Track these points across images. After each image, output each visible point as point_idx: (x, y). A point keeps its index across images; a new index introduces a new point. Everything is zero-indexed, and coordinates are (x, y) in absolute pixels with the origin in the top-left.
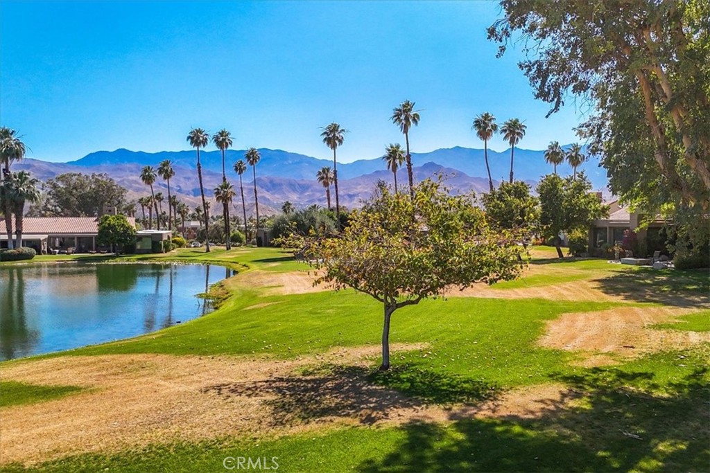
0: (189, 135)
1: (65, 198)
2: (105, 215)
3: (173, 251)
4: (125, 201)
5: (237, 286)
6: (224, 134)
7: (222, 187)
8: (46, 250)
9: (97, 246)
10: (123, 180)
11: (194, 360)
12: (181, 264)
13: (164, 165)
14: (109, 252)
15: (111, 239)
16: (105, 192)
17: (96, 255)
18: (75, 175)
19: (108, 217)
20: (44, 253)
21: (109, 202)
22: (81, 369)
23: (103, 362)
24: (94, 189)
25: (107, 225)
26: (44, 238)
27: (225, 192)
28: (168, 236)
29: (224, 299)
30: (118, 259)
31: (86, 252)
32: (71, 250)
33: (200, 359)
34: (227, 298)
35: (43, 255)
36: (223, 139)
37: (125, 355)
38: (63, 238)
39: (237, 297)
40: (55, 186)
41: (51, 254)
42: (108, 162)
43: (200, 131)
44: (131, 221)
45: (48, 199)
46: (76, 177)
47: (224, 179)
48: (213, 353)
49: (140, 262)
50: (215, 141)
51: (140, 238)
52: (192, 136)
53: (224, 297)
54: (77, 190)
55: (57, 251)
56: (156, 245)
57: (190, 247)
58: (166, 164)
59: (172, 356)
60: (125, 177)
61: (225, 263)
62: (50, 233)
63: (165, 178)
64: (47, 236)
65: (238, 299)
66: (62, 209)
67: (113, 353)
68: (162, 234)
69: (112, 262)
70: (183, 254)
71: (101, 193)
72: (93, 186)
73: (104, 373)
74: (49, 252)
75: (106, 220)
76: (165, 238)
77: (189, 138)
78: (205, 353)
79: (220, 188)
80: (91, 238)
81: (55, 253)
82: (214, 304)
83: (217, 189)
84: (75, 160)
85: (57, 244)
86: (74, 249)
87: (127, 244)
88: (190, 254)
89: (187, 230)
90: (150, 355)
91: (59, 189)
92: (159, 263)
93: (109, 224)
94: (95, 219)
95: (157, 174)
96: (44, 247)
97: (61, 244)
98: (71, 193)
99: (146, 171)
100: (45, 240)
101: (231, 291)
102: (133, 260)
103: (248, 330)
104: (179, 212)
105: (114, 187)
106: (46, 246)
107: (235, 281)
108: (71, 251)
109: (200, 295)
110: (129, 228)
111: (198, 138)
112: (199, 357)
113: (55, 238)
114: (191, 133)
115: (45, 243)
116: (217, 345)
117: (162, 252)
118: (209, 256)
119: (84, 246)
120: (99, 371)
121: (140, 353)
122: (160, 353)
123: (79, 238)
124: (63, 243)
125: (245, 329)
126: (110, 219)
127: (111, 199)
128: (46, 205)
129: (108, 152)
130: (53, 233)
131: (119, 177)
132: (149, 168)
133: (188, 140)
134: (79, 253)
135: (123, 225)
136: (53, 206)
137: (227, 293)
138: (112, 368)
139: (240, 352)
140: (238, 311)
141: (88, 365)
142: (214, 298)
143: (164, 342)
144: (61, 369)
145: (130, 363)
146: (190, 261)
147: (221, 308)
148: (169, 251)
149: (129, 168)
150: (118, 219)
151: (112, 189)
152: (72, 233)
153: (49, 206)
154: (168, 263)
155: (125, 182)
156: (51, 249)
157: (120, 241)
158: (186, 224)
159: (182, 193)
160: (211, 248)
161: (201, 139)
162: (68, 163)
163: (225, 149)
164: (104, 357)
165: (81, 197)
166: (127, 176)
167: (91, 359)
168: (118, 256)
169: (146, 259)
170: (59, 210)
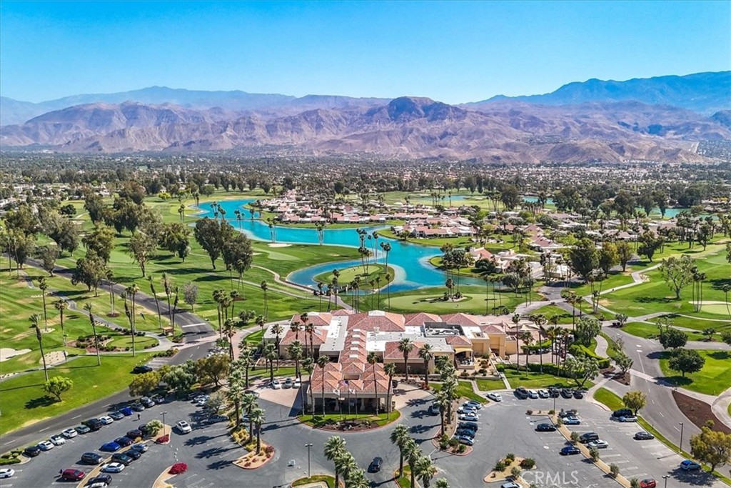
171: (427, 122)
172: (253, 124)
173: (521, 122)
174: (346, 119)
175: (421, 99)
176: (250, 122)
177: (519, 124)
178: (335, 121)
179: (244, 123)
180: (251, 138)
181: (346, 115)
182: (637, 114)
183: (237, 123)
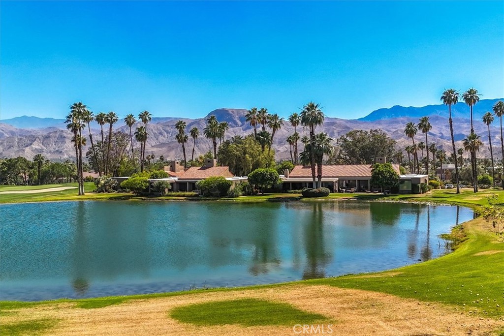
0: (442, 95)
1: (352, 149)
2: (377, 164)
3: (429, 192)
4: (394, 150)
5: (474, 229)
6: (472, 92)
7: (470, 138)
8: (337, 189)
9: (371, 187)
10: (397, 131)
11: (413, 305)
12: (433, 204)
13: (423, 121)
14: (380, 192)
15: (381, 182)
16: (379, 143)
17: (370, 194)
18: (358, 131)
19: (379, 165)
20: (336, 191)
21: (382, 151)
22: (332, 299)
23: (348, 295)
24: (372, 142)
25: (377, 172)
26: (336, 180)
27: (472, 142)
28: (425, 179)
29: (462, 242)
30: (385, 198)
31: (364, 191)
32: (353, 189)
33: (419, 304)
34: (464, 241)
35: (335, 193)
36: (471, 97)
37: (364, 291)
38: (349, 181)
39: (473, 241)
40: (345, 141)
41: (340, 192)
42: (387, 117)
43: (452, 91)
44: (396, 168)
45: (341, 150)
46: (359, 133)
47: (472, 130)
48: (431, 299)
49: (402, 201)
50: (465, 98)
51: (403, 181)
52: (445, 96)
53: (462, 240)
54: (360, 143)
55: (344, 190)
56: (415, 187)
57: (444, 188)
58: (425, 120)
59: (398, 298)
60: (399, 128)
61: (471, 205)
62: (340, 177)
63: (424, 132)
64: (338, 179)
65: (472, 243)
66: (350, 158)
67: (357, 288)
68: (419, 178)
69: (381, 201)
70: (436, 195)
71: (377, 145)
72: (371, 140)
73: (345, 306)
74: (339, 191)
75: (377, 167)
76: (422, 181)
77: (442, 98)
78: (424, 299)
79: (468, 139)
80: (367, 181)
81: (343, 192)
82: (452, 245)
83: (466, 140)
84: (363, 117)
85: (344, 186)
86: (355, 189)
87: (392, 186)
88: (443, 195)
89: (445, 172)
90: (382, 294)
91: (348, 142)
92: (416, 203)
93: (379, 171)
94: (370, 166)
95: (418, 129)
96: (336, 187)
97: (347, 185)
98: (356, 146)
99: (409, 126)
100: (336, 182)
101: (469, 234)
102: (396, 199)
103: (468, 279)
104: (438, 157)
105: (386, 140)
106: (337, 186)
107: (473, 224)
108: (353, 191)
109: (443, 235)
110: (394, 174)
111: (450, 97)
112: (418, 301)
113: (343, 180)
114: (444, 93)
115: (337, 184)
116: (436, 292)
117: (420, 193)
118: (458, 198)
119: (362, 187)
120: (342, 303)
121: (375, 291)
122: (390, 293)
123: (359, 181)
124: (348, 184)
125: (466, 277)
126: (380, 166)
127: (384, 149)
128: (340, 155)
129: (386, 109)
130: (341, 177)
131: (395, 128)
132: (411, 124)
133: (441, 99)
134: (359, 192)
135: (389, 171)
136: (344, 155)
137: (465, 236)
138: (352, 302)
139: (453, 303)
140: (469, 256)
141: (336, 296)
142: (453, 239)
143: (397, 283)
144: (319, 297)
145: (365, 300)
146: (441, 202)
147: (456, 251)
148: (426, 192)
149: (402, 121)
150: (386, 167)
151: (385, 141)
152: (354, 177)
153: (342, 156)
154: (423, 203)
155: (399, 132)
156: (340, 189)
157: (387, 183)
158: (444, 166)
159: (443, 139)
160: (461, 190)
161: (453, 98)
162: (359, 119)
163: (473, 105)
164: (349, 291)
165: (363, 148)
166: (401, 127)
167: (341, 291)
168: (385, 196)
169: (406, 198)
170: (348, 158)
171: (242, 131)
172: (64, 137)
173: (335, 131)
174: (168, 132)
175: (238, 111)
176: (61, 136)
177: (333, 132)
178: (155, 134)
179: (55, 137)
180: (57, 151)
181: (168, 129)
182: (440, 126)
183: (47, 137)
